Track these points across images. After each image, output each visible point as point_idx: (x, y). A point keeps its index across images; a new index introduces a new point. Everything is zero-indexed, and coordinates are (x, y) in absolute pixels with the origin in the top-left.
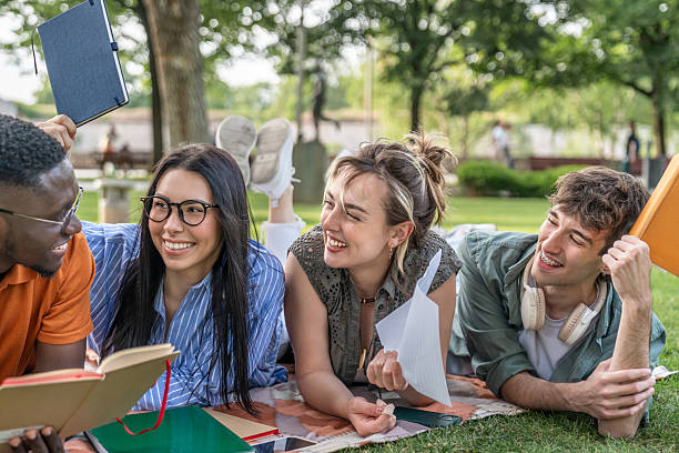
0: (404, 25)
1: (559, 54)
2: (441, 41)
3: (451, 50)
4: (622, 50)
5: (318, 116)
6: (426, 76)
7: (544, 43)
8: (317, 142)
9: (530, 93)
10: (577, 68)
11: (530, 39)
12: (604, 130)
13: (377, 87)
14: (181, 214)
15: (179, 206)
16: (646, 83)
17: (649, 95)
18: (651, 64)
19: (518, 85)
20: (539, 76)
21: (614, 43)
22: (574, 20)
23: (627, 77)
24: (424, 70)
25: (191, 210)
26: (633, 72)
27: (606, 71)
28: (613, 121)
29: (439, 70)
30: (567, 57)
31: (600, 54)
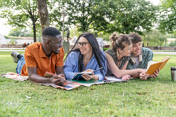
0: (82, 21)
1: (110, 27)
2: (89, 24)
3: (90, 26)
4: (121, 26)
5: (68, 37)
7: (108, 25)
8: (68, 42)
9: (104, 34)
10: (113, 30)
11: (105, 24)
14: (82, 44)
15: (82, 43)
16: (125, 32)
18: (126, 29)
19: (102, 33)
20: (106, 30)
21: (120, 25)
22: (112, 21)
23: (122, 31)
24: (86, 30)
26: (123, 30)
27: (118, 30)
29: (88, 30)
31: (117, 27)
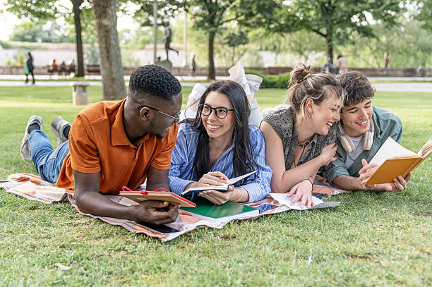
1: (281, 16)
2: (224, 9)
3: (228, 14)
4: (312, 13)
5: (168, 48)
6: (216, 26)
7: (276, 9)
8: (167, 61)
9: (266, 35)
10: (290, 23)
11: (270, 7)
12: (301, 53)
13: (189, 32)
15: (215, 109)
16: (324, 31)
17: (325, 36)
18: (327, 22)
19: (261, 30)
20: (272, 26)
21: (309, 10)
23: (316, 28)
24: (216, 24)
25: (221, 111)
26: (318, 24)
27: (305, 24)
28: (305, 49)
29: (222, 24)
30: (285, 17)
31: (302, 17)
